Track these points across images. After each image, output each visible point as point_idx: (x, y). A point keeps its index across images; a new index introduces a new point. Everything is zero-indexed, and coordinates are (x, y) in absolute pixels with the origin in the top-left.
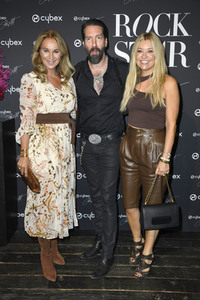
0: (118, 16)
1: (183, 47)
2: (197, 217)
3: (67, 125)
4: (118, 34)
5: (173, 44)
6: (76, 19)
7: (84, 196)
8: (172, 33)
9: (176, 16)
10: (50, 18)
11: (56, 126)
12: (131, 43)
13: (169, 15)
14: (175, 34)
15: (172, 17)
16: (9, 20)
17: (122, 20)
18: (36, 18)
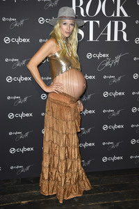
1: (124, 26)
2: (136, 157)
5: (116, 23)
8: (116, 14)
12: (85, 22)
15: (116, 1)
17: (78, 3)
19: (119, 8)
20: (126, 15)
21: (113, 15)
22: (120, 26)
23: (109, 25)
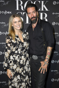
1: (46, 15)
4: (18, 9)
5: (41, 14)
7: (3, 82)
9: (43, 2)
12: (24, 13)
13: (39, 2)
15: (41, 2)
19: (43, 6)
20: (47, 10)
21: (40, 10)
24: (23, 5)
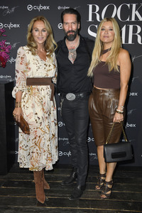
0: (91, 6)
1: (139, 29)
3: (49, 86)
4: (90, 19)
5: (131, 27)
6: (59, 8)
7: (64, 139)
8: (131, 19)
9: (134, 5)
10: (40, 8)
11: (40, 87)
13: (129, 5)
14: (133, 19)
15: (131, 6)
16: (10, 8)
17: (94, 9)
18: (30, 8)
19: (135, 12)
20: (141, 19)
21: (128, 20)
22: (135, 30)
23: (124, 29)
24: (100, 12)
